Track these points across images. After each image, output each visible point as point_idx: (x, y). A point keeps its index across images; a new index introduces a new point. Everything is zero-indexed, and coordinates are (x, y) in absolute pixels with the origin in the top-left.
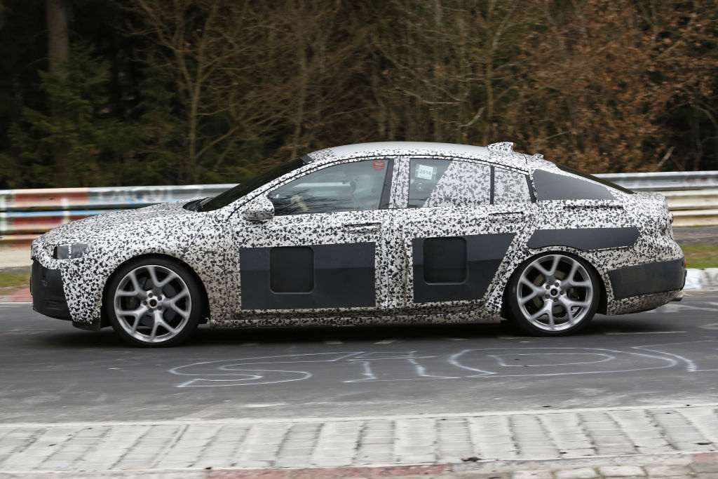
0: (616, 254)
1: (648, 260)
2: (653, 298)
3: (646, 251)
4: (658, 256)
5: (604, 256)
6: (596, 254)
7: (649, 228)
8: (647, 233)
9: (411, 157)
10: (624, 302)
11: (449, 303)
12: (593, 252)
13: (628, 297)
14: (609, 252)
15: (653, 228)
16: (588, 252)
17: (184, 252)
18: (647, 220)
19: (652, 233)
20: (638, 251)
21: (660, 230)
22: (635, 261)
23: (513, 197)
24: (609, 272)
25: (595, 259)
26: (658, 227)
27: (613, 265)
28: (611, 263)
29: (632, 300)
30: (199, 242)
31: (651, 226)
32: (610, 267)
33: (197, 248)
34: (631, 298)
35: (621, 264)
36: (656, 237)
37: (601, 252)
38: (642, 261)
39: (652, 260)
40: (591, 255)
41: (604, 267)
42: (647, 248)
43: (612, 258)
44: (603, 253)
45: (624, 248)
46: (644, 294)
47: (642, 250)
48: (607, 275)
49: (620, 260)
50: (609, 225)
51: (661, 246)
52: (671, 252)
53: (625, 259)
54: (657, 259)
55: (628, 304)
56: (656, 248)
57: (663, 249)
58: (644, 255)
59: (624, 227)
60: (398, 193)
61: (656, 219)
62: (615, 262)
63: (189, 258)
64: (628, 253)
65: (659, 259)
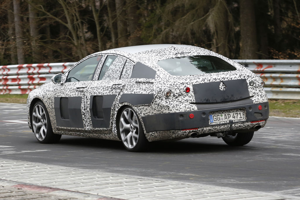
0: (145, 108)
1: (157, 112)
2: (163, 133)
3: (156, 107)
4: (161, 111)
5: (141, 109)
6: (138, 108)
7: (159, 95)
8: (158, 97)
9: (108, 54)
10: (151, 134)
11: (101, 129)
12: (137, 106)
13: (152, 132)
14: (143, 107)
15: (161, 95)
16: (135, 106)
17: (43, 98)
18: (159, 90)
19: (160, 97)
20: (153, 107)
21: (164, 96)
22: (152, 113)
23: (126, 76)
24: (142, 118)
25: (137, 110)
26: (163, 94)
27: (144, 114)
28: (143, 113)
29: (154, 134)
30: (48, 93)
31: (160, 94)
32: (143, 115)
33: (46, 96)
34: (153, 133)
35: (147, 113)
36: (162, 100)
37: (140, 106)
38: (155, 113)
39: (159, 112)
40: (136, 108)
41: (140, 115)
42: (157, 106)
43: (143, 110)
44: (141, 107)
45: (148, 105)
46: (158, 131)
47: (155, 107)
48: (141, 119)
49: (147, 111)
50: (144, 93)
51: (163, 105)
52: (169, 109)
53: (149, 111)
54: (161, 112)
55: (153, 135)
56: (161, 106)
57: (164, 107)
58: (156, 109)
59: (149, 94)
60: (97, 73)
61: (163, 90)
62: (145, 112)
63: (44, 101)
64: (150, 108)
65: (162, 112)
